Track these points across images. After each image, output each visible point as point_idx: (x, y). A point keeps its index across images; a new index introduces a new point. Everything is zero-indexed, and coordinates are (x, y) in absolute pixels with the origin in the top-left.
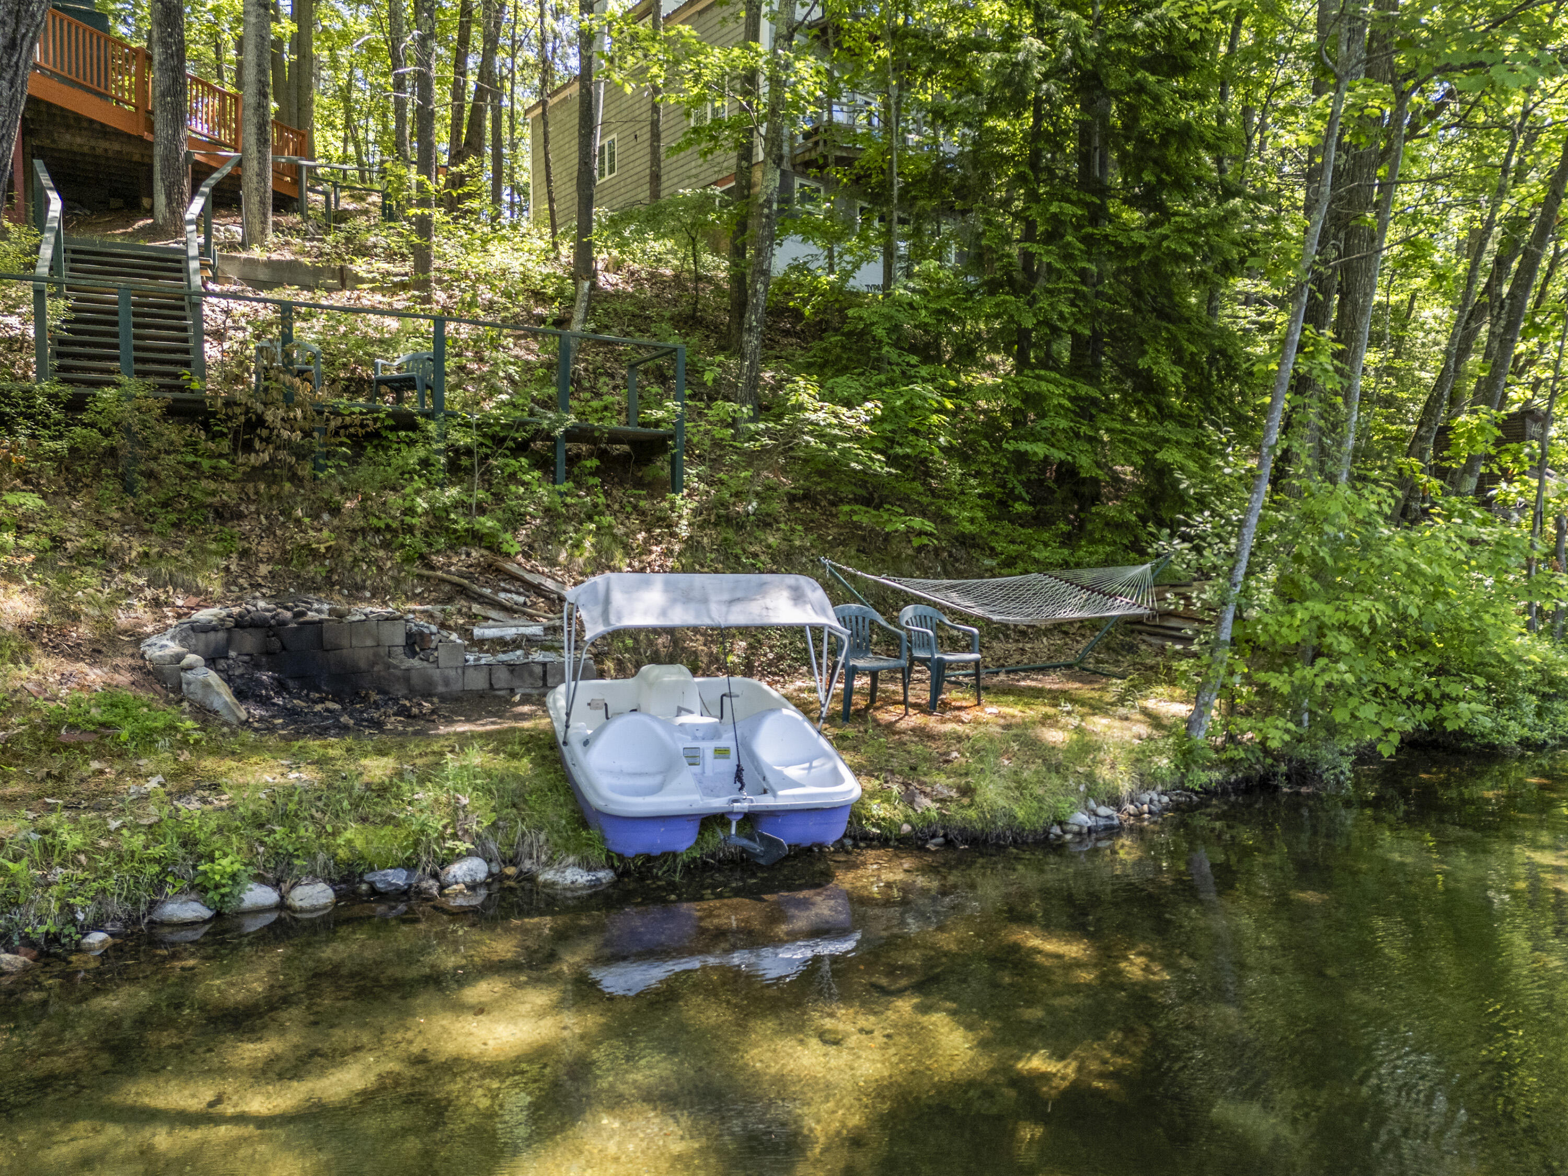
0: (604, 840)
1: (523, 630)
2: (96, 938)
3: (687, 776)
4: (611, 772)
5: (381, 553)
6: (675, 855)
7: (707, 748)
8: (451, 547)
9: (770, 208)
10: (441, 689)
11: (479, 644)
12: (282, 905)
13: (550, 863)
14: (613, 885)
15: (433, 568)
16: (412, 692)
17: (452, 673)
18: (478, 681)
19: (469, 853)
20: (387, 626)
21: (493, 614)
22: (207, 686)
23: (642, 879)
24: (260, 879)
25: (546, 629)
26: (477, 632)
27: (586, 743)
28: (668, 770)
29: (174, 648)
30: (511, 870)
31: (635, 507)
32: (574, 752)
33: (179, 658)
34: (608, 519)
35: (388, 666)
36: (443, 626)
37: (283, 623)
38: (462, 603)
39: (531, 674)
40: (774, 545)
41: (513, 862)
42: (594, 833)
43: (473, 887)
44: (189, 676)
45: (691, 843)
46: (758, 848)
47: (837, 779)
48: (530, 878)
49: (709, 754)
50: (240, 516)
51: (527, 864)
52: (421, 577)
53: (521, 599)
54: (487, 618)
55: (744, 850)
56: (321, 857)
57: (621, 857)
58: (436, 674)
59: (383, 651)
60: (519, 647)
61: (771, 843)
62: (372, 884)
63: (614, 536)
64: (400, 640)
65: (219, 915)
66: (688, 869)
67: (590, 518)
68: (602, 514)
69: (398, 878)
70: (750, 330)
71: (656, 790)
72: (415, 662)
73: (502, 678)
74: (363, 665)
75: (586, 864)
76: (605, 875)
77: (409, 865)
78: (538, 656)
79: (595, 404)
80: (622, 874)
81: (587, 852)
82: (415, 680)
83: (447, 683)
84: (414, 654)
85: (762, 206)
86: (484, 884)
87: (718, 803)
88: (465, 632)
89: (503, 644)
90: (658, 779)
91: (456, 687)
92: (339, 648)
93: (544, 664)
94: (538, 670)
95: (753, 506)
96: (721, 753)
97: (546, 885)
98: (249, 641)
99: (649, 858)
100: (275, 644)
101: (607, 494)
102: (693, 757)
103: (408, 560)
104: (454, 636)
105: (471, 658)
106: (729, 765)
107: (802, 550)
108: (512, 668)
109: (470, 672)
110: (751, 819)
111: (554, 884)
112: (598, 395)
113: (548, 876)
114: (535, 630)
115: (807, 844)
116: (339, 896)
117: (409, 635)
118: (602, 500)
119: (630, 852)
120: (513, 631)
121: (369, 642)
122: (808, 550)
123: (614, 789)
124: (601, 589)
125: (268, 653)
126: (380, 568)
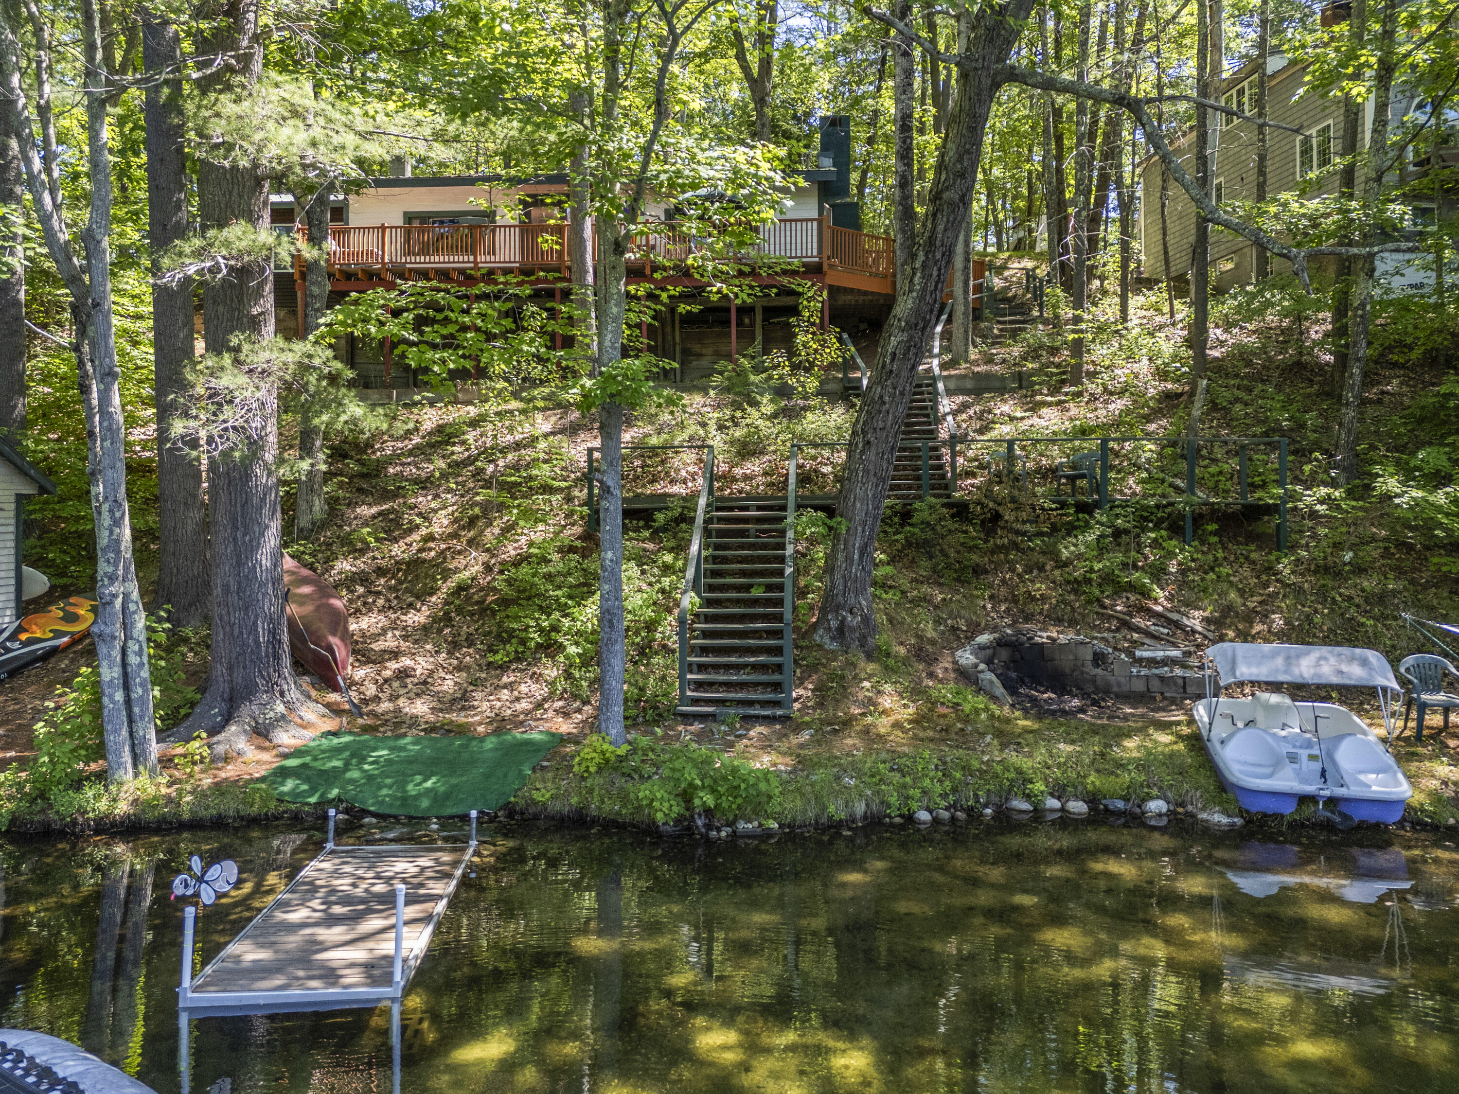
0: (1237, 801)
1: (1168, 653)
2: (988, 811)
3: (1289, 770)
4: (1239, 762)
5: (1072, 597)
6: (1282, 816)
7: (1304, 753)
8: (1116, 593)
9: (1364, 309)
10: (1115, 689)
11: (1140, 661)
12: (1063, 809)
13: (1204, 809)
14: (1244, 826)
15: (1105, 608)
16: (1097, 691)
17: (1123, 680)
18: (1139, 686)
19: (1158, 797)
20: (1081, 648)
21: (1147, 641)
22: (992, 682)
23: (1261, 826)
24: (1052, 795)
25: (1184, 653)
26: (1138, 653)
27: (1222, 742)
28: (1276, 765)
29: (972, 659)
30: (1180, 810)
31: (1247, 558)
32: (1215, 746)
33: (976, 666)
34: (1226, 570)
35: (1082, 672)
36: (1115, 649)
37: (1022, 644)
38: (1125, 631)
39: (1175, 684)
40: (1368, 589)
41: (1182, 805)
42: (1231, 796)
43: (1160, 815)
44: (982, 676)
45: (1293, 810)
46: (1338, 819)
47: (1398, 784)
48: (1193, 816)
49: (1304, 758)
50: (986, 572)
51: (1190, 808)
52: (1097, 613)
53: (1166, 631)
54: (1143, 644)
55: (1328, 820)
56: (1080, 788)
57: (1247, 812)
58: (1112, 679)
59: (1079, 663)
60: (1166, 665)
61: (1346, 817)
62: (1106, 806)
63: (1231, 582)
64: (1090, 657)
65: (1035, 810)
66: (1290, 825)
67: (1212, 569)
68: (1220, 565)
69: (1120, 805)
70: (1348, 404)
71: (1270, 776)
72: (1099, 671)
73: (1155, 685)
74: (1067, 671)
75: (1226, 812)
76: (1238, 821)
77: (1127, 799)
78: (1178, 672)
79: (1213, 469)
80: (1249, 822)
81: (1227, 806)
82: (1099, 682)
83: (1119, 685)
84: (1097, 666)
85: (1357, 309)
86: (1166, 814)
87: (1310, 789)
88: (1130, 653)
89: (1153, 662)
90: (1268, 770)
91: (1126, 688)
92: (1052, 660)
93: (1184, 678)
94: (1180, 682)
95: (1348, 556)
96: (1312, 758)
97: (1202, 820)
98: (1004, 654)
99: (1265, 815)
100: (1018, 656)
101: (1224, 548)
102: (1293, 758)
103: (1089, 602)
104: (1123, 656)
105: (1134, 670)
106: (1317, 766)
107: (1394, 593)
108: (1162, 678)
109: (1134, 680)
110: (1332, 802)
111: (1207, 821)
112: (1215, 461)
113: (1204, 816)
114: (1175, 653)
115: (1373, 821)
116: (1090, 809)
117: (1095, 654)
118: (1220, 554)
119: (1254, 810)
120: (1161, 653)
121: (1071, 657)
122: (1400, 592)
123: (1241, 772)
124: (1230, 654)
125: (1014, 661)
126: (1073, 608)
